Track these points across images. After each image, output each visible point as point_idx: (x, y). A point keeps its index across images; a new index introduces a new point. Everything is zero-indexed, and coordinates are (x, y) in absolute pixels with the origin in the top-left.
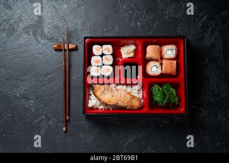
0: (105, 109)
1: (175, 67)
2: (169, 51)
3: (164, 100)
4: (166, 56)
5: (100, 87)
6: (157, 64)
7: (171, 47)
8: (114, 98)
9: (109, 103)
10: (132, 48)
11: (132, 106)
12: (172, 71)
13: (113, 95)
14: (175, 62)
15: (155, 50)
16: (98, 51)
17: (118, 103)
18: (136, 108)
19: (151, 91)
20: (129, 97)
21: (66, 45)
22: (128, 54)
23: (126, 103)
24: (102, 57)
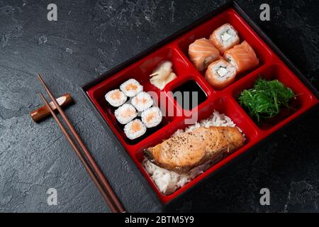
0: (192, 179)
1: (251, 48)
2: (225, 36)
3: (273, 103)
4: (226, 45)
5: (160, 147)
6: (221, 63)
7: (222, 29)
8: (195, 147)
9: (193, 162)
10: (166, 67)
11: (232, 143)
12: (250, 58)
13: (190, 144)
14: (245, 44)
15: (203, 45)
16: (118, 97)
17: (206, 152)
18: (240, 143)
19: (243, 104)
20: (216, 133)
21: (52, 103)
22: (166, 78)
23: (219, 143)
24: (131, 104)
